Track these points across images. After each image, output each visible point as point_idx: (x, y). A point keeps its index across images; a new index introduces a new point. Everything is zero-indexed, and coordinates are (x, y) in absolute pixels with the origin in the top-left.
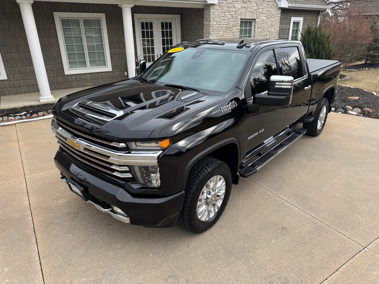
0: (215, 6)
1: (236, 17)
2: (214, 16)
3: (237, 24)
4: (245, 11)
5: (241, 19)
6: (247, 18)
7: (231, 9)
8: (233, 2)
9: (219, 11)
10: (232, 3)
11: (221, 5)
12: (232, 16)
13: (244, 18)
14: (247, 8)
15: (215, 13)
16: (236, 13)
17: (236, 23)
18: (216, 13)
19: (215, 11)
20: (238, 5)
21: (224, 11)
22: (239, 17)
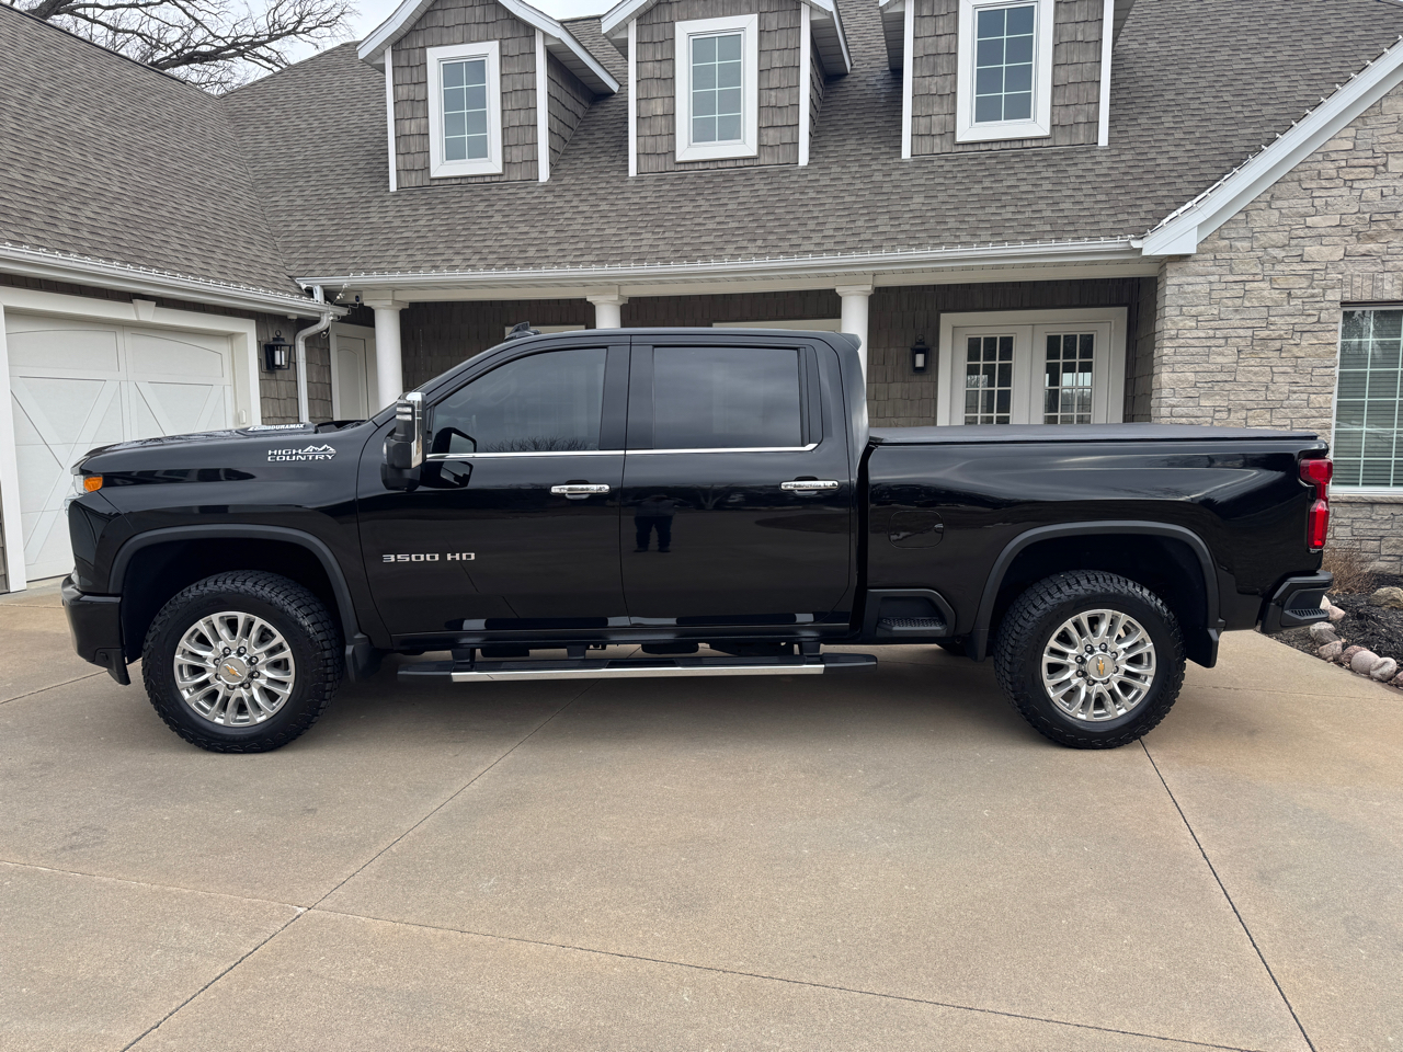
0: (1193, 264)
1: (1313, 296)
2: (1185, 298)
3: (1319, 321)
4: (1374, 269)
5: (1344, 304)
6: (1387, 297)
7: (1278, 267)
8: (1293, 242)
9: (1212, 278)
10: (1289, 245)
11: (1225, 255)
12: (1289, 294)
13: (1367, 297)
14: (1388, 257)
15: (1189, 289)
16: (1313, 280)
17: (1316, 319)
18: (1198, 288)
19: (1190, 279)
20: (1324, 248)
21: (1244, 278)
22: (1335, 296)
